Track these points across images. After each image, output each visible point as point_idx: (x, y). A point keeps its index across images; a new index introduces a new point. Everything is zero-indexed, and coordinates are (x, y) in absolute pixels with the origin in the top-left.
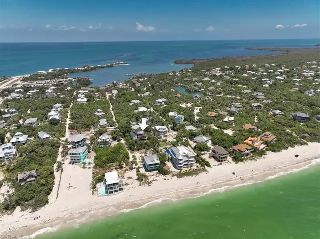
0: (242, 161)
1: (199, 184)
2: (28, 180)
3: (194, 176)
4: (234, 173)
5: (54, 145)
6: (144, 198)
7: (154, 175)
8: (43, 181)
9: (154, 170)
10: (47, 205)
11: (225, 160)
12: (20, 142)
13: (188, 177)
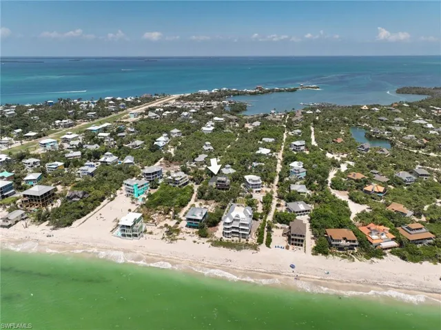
0: (326, 254)
1: (229, 263)
2: (73, 199)
3: (232, 250)
4: (292, 266)
5: (129, 172)
6: (151, 254)
7: (189, 233)
8: (82, 204)
9: (194, 227)
10: (67, 228)
11: (299, 245)
12: (106, 162)
13: (225, 249)
